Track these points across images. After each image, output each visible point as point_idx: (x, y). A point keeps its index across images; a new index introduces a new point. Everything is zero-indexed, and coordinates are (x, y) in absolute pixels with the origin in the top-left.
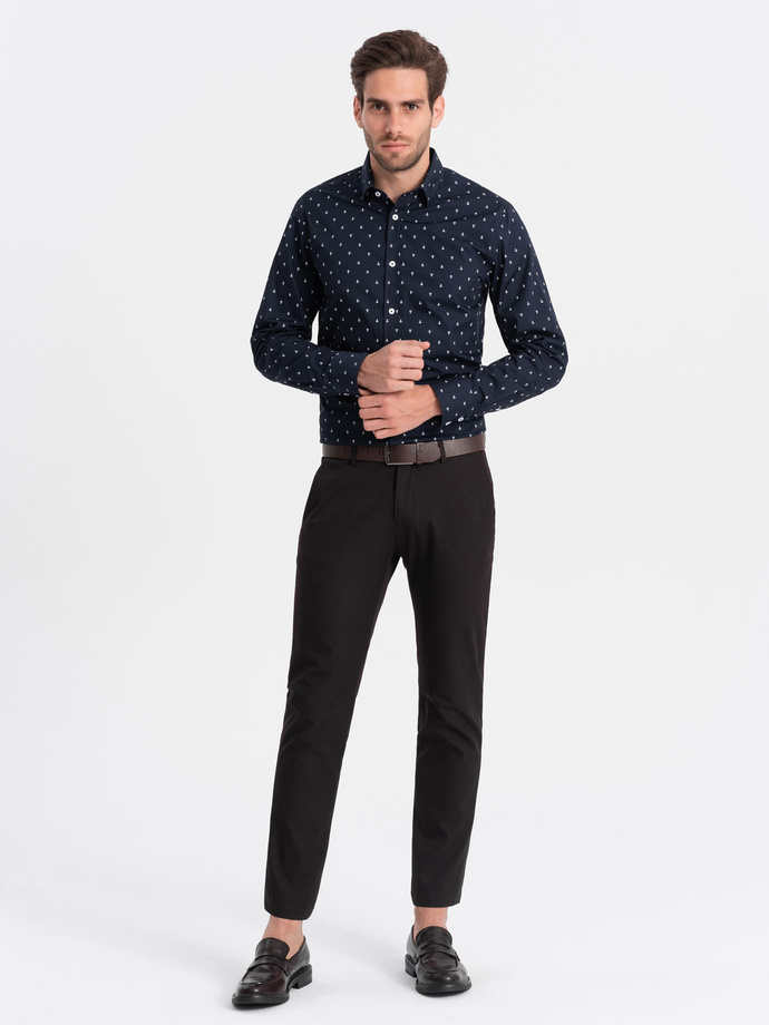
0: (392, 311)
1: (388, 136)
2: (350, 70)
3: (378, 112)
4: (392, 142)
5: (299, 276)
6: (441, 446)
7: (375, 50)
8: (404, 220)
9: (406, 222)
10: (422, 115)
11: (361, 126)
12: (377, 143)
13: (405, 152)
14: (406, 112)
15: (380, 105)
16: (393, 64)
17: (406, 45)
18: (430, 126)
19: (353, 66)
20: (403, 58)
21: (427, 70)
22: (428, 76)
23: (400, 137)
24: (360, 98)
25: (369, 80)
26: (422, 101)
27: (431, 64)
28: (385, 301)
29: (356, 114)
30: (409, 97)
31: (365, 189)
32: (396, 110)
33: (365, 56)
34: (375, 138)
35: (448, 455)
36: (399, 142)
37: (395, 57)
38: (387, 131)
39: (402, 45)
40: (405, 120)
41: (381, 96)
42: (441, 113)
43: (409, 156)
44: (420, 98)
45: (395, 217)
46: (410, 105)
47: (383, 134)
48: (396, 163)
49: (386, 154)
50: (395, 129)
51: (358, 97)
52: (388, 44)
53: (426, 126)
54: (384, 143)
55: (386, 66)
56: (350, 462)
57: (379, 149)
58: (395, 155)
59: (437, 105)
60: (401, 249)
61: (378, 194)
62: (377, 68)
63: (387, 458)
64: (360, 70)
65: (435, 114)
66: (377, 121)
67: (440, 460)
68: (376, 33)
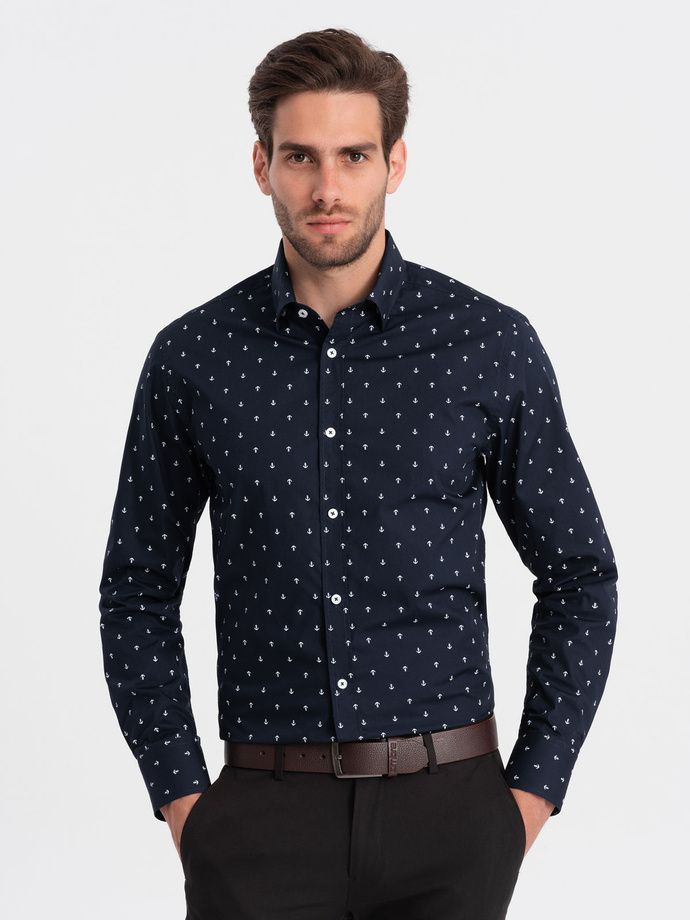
0: (333, 513)
1: (318, 206)
2: (246, 97)
3: (298, 165)
4: (323, 217)
5: (165, 457)
6: (428, 744)
7: (292, 61)
8: (348, 357)
9: (350, 360)
10: (372, 170)
11: (267, 190)
12: (299, 218)
13: (347, 234)
14: (347, 166)
15: (302, 153)
16: (324, 84)
17: (347, 54)
18: (384, 192)
19: (253, 89)
20: (341, 74)
21: (381, 95)
22: (382, 104)
23: (338, 208)
24: (266, 144)
25: (283, 112)
26: (372, 146)
27: (385, 84)
28: (321, 497)
29: (258, 171)
30: (351, 140)
31: (280, 306)
32: (330, 162)
33: (276, 71)
34: (294, 210)
35: (441, 759)
36: (336, 216)
37: (327, 71)
38: (316, 198)
39: (338, 53)
40: (345, 178)
41: (305, 138)
42: (401, 167)
43: (352, 240)
44: (370, 141)
45: (332, 353)
46: (352, 153)
47: (307, 204)
48: (330, 252)
49: (314, 238)
50: (330, 195)
51: (261, 142)
52: (315, 52)
53: (379, 189)
54: (311, 219)
55: (311, 88)
56: (273, 774)
57: (303, 230)
58: (329, 240)
59: (395, 155)
60: (343, 407)
61: (303, 314)
62: (297, 91)
63: (337, 767)
64: (266, 95)
65: (393, 170)
66: (297, 182)
67: (427, 769)
68: (292, 34)
